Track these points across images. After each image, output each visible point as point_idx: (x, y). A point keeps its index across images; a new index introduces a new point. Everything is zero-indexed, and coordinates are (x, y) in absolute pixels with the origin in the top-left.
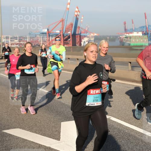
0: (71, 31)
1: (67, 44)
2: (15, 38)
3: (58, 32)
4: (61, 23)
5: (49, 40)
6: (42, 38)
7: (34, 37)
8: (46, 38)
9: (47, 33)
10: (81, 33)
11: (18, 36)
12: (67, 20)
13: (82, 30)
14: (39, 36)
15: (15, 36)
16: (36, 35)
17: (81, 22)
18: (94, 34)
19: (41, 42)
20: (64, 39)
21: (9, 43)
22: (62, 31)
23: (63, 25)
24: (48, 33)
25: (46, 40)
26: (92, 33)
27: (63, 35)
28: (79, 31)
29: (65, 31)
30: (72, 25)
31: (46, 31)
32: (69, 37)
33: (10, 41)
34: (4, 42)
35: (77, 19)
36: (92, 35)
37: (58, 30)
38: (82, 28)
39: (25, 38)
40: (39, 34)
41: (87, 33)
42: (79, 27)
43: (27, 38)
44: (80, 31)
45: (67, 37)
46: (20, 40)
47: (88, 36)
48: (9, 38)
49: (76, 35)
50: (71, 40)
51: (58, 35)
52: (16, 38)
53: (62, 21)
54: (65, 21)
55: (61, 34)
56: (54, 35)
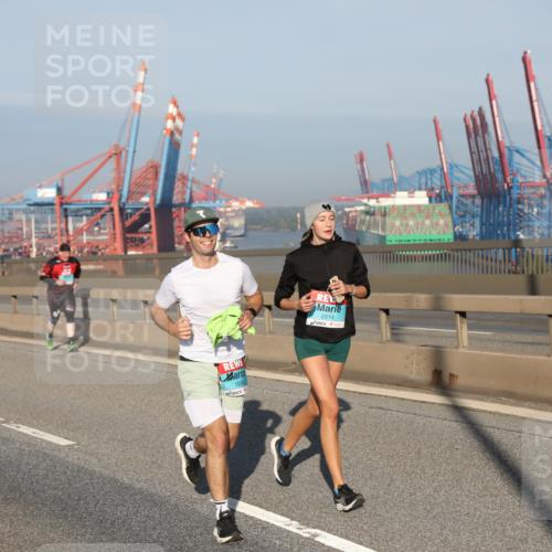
0: (150, 192)
1: (138, 245)
3: (103, 197)
4: (112, 164)
5: (67, 231)
6: (36, 222)
7: (3, 222)
8: (52, 222)
9: (57, 202)
10: (191, 201)
12: (134, 152)
13: (195, 188)
14: (24, 217)
16: (11, 214)
17: (191, 156)
18: (242, 202)
19: (34, 240)
20: (123, 225)
22: (116, 195)
23: (119, 170)
24: (61, 204)
25: (53, 229)
26: (237, 200)
27: (122, 210)
28: (184, 193)
29: (129, 192)
30: (156, 168)
31: (49, 193)
32: (145, 218)
35: (175, 147)
36: (236, 205)
37: (101, 192)
38: (193, 181)
40: (25, 206)
41: (215, 199)
42: (184, 178)
44: (188, 191)
45: (136, 217)
47: (222, 210)
49: (174, 210)
50: (154, 230)
51: (100, 209)
53: (117, 154)
54: (127, 156)
55: (112, 205)
56: (85, 212)
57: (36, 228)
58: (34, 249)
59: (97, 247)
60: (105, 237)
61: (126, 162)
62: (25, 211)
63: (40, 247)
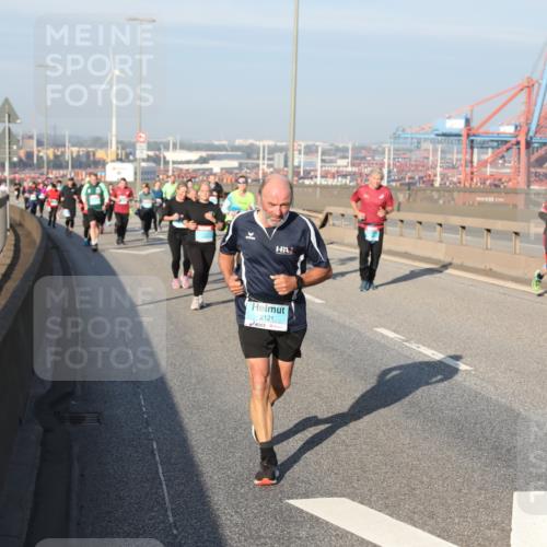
1: (542, 180)
2: (338, 150)
3: (510, 129)
4: (523, 96)
5: (472, 162)
6: (443, 152)
7: (411, 151)
8: (458, 153)
9: (464, 133)
11: (350, 146)
14: (431, 147)
15: (341, 145)
16: (419, 143)
19: (439, 170)
20: (529, 158)
21: (316, 170)
22: (525, 129)
23: (530, 103)
24: (468, 135)
25: (458, 160)
27: (528, 144)
29: (538, 125)
31: (457, 125)
33: (319, 164)
34: (299, 167)
37: (508, 124)
39: (375, 152)
40: (433, 136)
43: (384, 153)
45: (542, 152)
46: (357, 158)
48: (317, 152)
51: (506, 142)
52: (342, 152)
53: (529, 87)
54: (539, 88)
55: (519, 138)
56: (491, 144)
57: (442, 159)
58: (438, 179)
59: (500, 180)
60: (508, 171)
61: (538, 95)
62: (432, 141)
63: (444, 177)
